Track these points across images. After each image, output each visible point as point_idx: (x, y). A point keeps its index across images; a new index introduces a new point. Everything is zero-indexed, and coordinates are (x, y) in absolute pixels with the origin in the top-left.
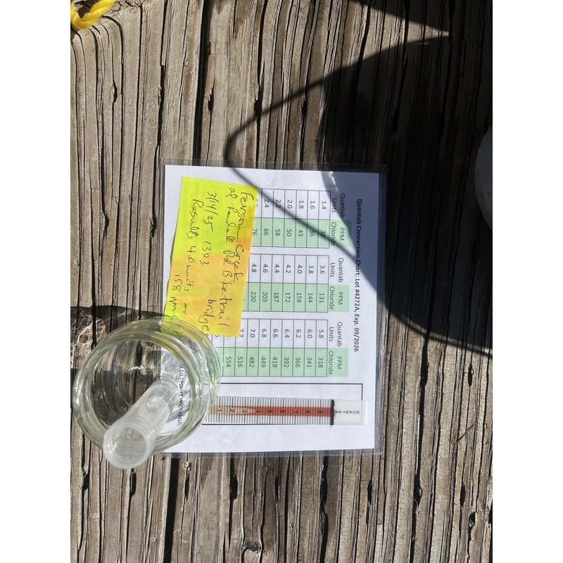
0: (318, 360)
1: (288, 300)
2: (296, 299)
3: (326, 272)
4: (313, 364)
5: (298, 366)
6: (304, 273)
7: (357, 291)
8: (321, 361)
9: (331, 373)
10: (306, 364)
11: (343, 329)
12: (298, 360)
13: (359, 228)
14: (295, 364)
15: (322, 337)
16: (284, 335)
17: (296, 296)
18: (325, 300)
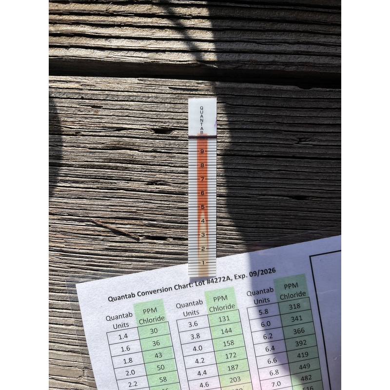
0: (293, 310)
4: (298, 314)
5: (302, 331)
10: (299, 322)
14: (302, 334)
18: (225, 315)
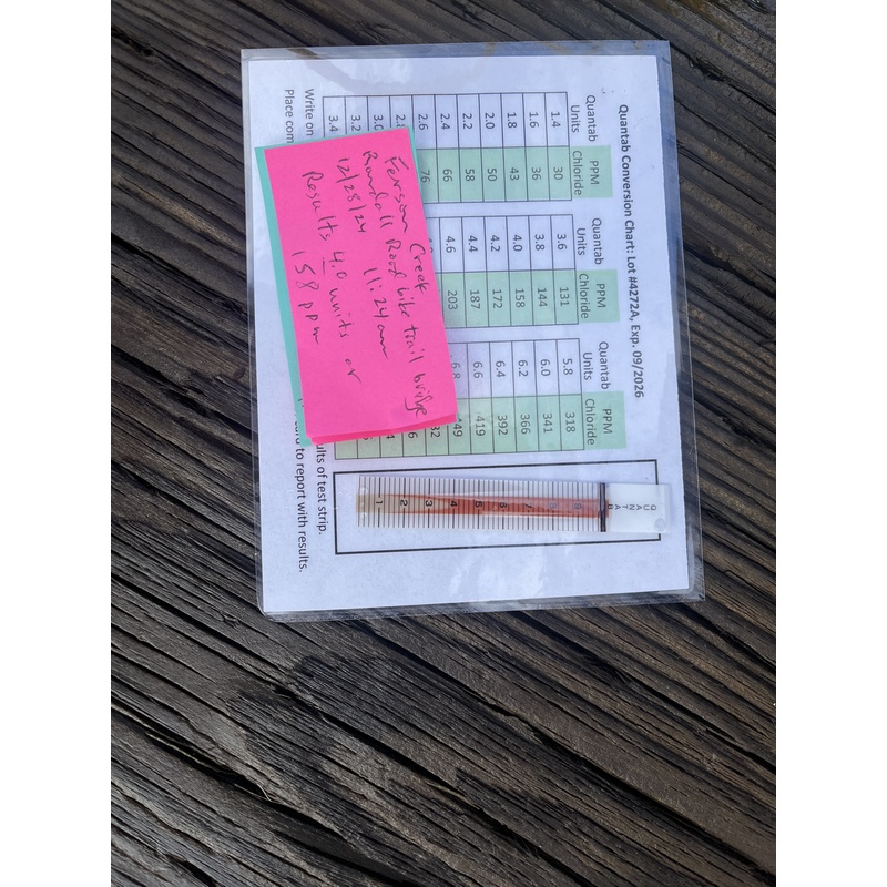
1: (499, 303)
2: (514, 301)
3: (570, 247)
6: (526, 251)
7: (633, 280)
8: (570, 420)
9: (591, 441)
11: (610, 354)
12: (525, 420)
13: (626, 160)
15: (569, 372)
16: (495, 373)
17: (513, 295)
